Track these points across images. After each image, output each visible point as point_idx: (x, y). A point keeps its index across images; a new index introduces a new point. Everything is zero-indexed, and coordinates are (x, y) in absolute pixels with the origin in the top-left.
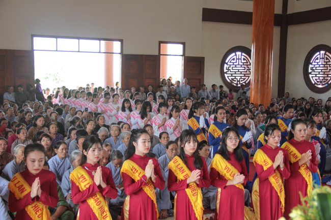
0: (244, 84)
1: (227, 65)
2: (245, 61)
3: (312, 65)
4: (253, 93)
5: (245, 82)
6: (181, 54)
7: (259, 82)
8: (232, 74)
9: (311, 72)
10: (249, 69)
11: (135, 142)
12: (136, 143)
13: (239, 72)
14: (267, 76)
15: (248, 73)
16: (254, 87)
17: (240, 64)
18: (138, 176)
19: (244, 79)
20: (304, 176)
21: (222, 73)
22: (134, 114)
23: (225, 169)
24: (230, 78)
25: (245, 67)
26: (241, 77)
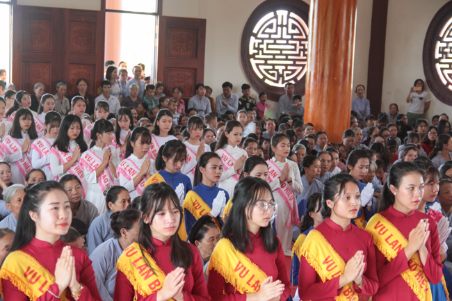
0: (293, 82)
1: (257, 38)
2: (296, 31)
3: (442, 42)
4: (311, 102)
5: (295, 79)
6: (154, 10)
7: (326, 79)
8: (266, 60)
9: (440, 58)
10: (305, 50)
11: (34, 211)
12: (35, 215)
13: (281, 54)
14: (342, 65)
15: (302, 57)
16: (314, 91)
17: (285, 36)
18: (40, 289)
19: (293, 71)
20: (416, 291)
21: (245, 57)
22: (41, 145)
23: (236, 270)
24: (262, 68)
25: (295, 45)
26: (286, 65)
